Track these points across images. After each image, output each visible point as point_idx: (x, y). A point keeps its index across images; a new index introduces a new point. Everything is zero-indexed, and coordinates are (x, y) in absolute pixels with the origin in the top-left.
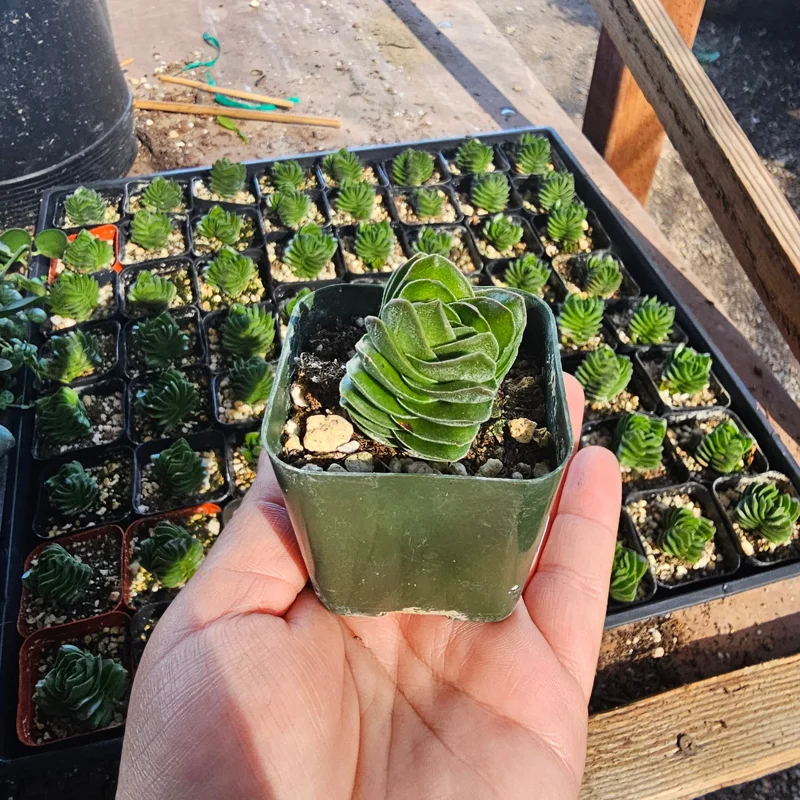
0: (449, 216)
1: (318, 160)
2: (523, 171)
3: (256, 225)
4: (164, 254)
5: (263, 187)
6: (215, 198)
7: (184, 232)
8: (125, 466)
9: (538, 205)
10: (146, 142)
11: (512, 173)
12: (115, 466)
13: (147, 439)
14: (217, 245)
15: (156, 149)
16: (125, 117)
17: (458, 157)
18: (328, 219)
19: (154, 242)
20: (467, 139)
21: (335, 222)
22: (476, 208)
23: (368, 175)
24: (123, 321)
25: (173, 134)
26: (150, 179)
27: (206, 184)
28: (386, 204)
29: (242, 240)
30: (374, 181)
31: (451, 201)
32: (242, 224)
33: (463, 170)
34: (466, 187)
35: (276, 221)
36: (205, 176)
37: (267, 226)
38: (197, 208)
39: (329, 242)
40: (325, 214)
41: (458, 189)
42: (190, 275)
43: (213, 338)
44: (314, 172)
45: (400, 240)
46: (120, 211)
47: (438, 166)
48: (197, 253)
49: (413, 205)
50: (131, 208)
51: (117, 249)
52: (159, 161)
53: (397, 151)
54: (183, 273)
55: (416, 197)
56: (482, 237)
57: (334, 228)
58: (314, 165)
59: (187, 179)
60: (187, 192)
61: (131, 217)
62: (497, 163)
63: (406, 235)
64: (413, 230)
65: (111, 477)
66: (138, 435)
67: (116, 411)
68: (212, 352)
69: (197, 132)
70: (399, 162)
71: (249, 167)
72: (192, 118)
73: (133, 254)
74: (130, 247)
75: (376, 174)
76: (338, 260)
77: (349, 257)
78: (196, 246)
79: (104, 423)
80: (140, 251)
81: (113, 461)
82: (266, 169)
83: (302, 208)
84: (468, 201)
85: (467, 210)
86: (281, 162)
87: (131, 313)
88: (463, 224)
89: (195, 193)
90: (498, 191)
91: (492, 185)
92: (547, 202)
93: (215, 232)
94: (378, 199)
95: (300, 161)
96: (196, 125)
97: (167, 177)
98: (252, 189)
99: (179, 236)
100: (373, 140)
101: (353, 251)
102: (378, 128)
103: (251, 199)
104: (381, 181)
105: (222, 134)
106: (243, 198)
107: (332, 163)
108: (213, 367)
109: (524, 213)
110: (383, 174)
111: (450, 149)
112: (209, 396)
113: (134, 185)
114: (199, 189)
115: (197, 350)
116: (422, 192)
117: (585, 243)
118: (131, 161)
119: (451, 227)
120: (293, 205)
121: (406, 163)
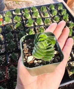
0: (49, 16)
1: (30, 8)
2: (59, 9)
3: (22, 18)
4: (9, 23)
5: (23, 12)
6: (16, 14)
7: (12, 19)
8: (6, 56)
9: (61, 14)
10: (6, 5)
11: (57, 9)
12: (4, 56)
13: (9, 51)
14: (17, 21)
15: (7, 6)
16: (3, 2)
17: (50, 7)
18: (32, 17)
19: (8, 21)
20: (51, 4)
21: (33, 17)
22: (52, 15)
23: (37, 10)
24: (4, 33)
25: (10, 4)
26: (7, 11)
27: (15, 12)
28: (40, 14)
29: (20, 20)
30: (38, 11)
31: (49, 14)
32: (20, 18)
33: (50, 9)
34: (51, 12)
35: (25, 17)
36: (14, 10)
37: (23, 18)
38: (14, 16)
39: (33, 21)
40: (32, 16)
41: (50, 12)
42: (13, 26)
43: (17, 35)
44: (30, 10)
45: (42, 20)
46: (3, 16)
47: (47, 9)
48: (14, 23)
49: (44, 15)
50: (4, 16)
51: (3, 22)
52: (8, 8)
53: (41, 6)
54: (12, 25)
55: (44, 13)
56: (54, 19)
57: (33, 18)
58: (30, 9)
59: (12, 11)
60: (12, 13)
61: (4, 17)
62: (55, 8)
63: (43, 19)
64: (44, 19)
65: (4, 57)
66: (7, 51)
67: (4, 47)
68: (17, 38)
69: (13, 3)
70: (41, 8)
71: (20, 9)
72: (12, 1)
73: (5, 23)
74: (5, 22)
75: (38, 10)
76: (34, 23)
77: (35, 23)
78: (14, 21)
79: (2, 49)
80: (6, 22)
81: (4, 55)
82: (23, 9)
83: (28, 16)
84: (51, 14)
85: (51, 15)
86: (25, 8)
87: (5, 32)
88: (51, 17)
89: (13, 13)
90: (56, 12)
91: (55, 11)
92: (62, 14)
93: (16, 19)
94: (39, 14)
95: (28, 8)
96: (13, 2)
97: (9, 11)
98: (21, 12)
99: (11, 20)
100: (37, 4)
101: (36, 22)
102: (37, 2)
103: (21, 14)
104: (39, 11)
105: (16, 4)
106: (20, 14)
107: (32, 8)
108: (17, 40)
109: (59, 15)
110: (39, 10)
111: (48, 6)
112: (17, 45)
113: (5, 12)
114: (14, 13)
115: (15, 37)
116: (45, 12)
117: (68, 20)
118: (4, 8)
119: (49, 18)
120: (27, 15)
121: (42, 8)
